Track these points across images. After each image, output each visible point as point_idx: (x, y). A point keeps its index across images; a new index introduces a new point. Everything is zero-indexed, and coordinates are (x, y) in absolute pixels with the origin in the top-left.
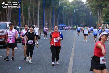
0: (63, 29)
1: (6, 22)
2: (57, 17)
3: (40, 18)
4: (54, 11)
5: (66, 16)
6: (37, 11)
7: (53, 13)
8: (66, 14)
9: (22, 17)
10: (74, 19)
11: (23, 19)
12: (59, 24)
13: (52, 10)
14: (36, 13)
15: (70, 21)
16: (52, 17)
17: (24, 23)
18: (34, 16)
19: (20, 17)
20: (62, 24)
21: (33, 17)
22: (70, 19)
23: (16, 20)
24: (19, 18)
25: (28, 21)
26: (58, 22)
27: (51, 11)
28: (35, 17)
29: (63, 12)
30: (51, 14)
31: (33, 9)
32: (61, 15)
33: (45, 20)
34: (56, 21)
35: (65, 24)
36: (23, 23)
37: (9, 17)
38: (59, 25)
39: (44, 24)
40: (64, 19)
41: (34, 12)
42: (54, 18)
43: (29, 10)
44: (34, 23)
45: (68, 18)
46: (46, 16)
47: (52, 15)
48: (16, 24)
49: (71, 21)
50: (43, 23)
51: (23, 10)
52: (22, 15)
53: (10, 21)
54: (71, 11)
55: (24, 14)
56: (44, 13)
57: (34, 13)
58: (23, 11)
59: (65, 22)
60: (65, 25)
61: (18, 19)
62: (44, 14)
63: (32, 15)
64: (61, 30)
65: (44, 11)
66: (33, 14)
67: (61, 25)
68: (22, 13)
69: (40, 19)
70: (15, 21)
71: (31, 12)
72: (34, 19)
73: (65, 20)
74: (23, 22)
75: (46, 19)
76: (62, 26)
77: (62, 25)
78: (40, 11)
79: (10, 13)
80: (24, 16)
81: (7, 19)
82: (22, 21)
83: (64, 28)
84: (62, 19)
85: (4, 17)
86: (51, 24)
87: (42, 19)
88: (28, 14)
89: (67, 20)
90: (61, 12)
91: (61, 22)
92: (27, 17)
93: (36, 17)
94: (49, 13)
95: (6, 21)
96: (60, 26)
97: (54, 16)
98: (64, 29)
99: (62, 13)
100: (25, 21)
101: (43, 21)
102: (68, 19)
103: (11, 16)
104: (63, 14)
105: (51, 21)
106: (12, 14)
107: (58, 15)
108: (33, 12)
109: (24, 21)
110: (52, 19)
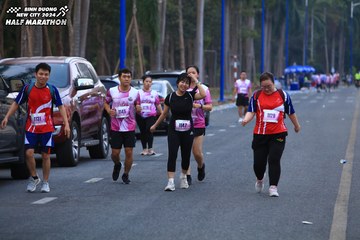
0: (302, 84)
1: (68, 60)
3: (209, 39)
4: (265, 11)
6: (196, 10)
7: (260, 18)
9: (132, 36)
11: (139, 44)
13: (255, 6)
14: (191, 20)
15: (334, 50)
16: (256, 33)
17: (141, 61)
18: (181, 30)
19: (126, 39)
21: (178, 35)
22: (334, 44)
23: (106, 47)
24: (121, 41)
25: (159, 54)
26: (280, 57)
27: (254, 10)
28: (184, 38)
30: (252, 23)
31: (177, 4)
32: (296, 28)
33: (227, 49)
34: (274, 52)
36: (137, 64)
37: (82, 37)
38: (287, 71)
40: (310, 43)
41: (184, 18)
43: (159, 8)
44: (183, 61)
46: (230, 30)
48: (109, 67)
49: (337, 50)
50: (222, 63)
51: (135, 6)
52: (134, 30)
53: (83, 52)
55: (140, 25)
57: (181, 22)
58: (135, 11)
59: (312, 54)
60: (313, 69)
61: (117, 45)
62: (222, 25)
63: (172, 28)
65: (223, 12)
66: (177, 26)
67: (294, 70)
68: (134, 20)
69: (205, 43)
70: (104, 54)
71: (171, 16)
72: (182, 47)
73: (312, 49)
74: (137, 57)
75: (231, 46)
76: (298, 72)
78: (205, 10)
79: (82, 23)
80: (140, 31)
81: (72, 45)
82: (131, 53)
83: (306, 79)
85: (57, 39)
86: (252, 62)
87: (215, 44)
88: (159, 26)
90: (297, 15)
92: (154, 37)
93: (191, 35)
95: (68, 55)
96: (291, 73)
98: (307, 85)
99: (297, 20)
100: (147, 52)
103: (88, 34)
104: (302, 21)
105: (252, 54)
108: (178, 18)
109: (140, 52)
110: (255, 42)
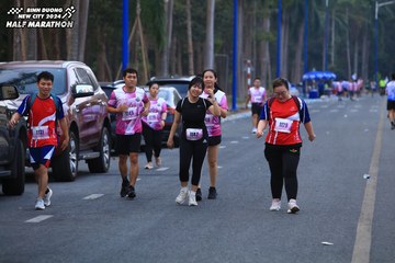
0: (322, 92)
1: (65, 65)
2: (294, 37)
3: (220, 42)
4: (281, 12)
5: (340, 32)
6: (206, 10)
7: (275, 19)
8: (337, 23)
10: (373, 48)
11: (143, 47)
12: (307, 70)
13: (270, 7)
14: (201, 21)
15: (356, 55)
16: (271, 36)
17: (146, 65)
18: (190, 33)
19: (129, 42)
20: (319, 70)
21: (187, 38)
22: (357, 49)
23: (107, 50)
24: (123, 44)
25: (166, 58)
26: (299, 61)
27: (269, 11)
28: (193, 40)
29: (323, 16)
30: (268, 24)
32: (315, 30)
33: (239, 52)
34: (291, 55)
35: (331, 71)
37: (80, 40)
38: (305, 77)
39: (238, 72)
40: (330, 47)
41: (193, 18)
42: (282, 42)
44: (192, 66)
45: (348, 43)
46: (244, 32)
47: (275, 27)
49: (360, 54)
50: (233, 68)
52: (138, 32)
53: (82, 56)
54: (363, 9)
55: (144, 26)
56: (235, 20)
57: (189, 23)
58: (138, 11)
59: (333, 59)
60: (334, 76)
61: (119, 49)
62: (235, 26)
63: (179, 30)
64: (313, 95)
65: (235, 13)
66: (185, 28)
67: (313, 76)
68: (138, 21)
69: (215, 46)
70: (104, 58)
71: (179, 17)
72: (191, 50)
73: (333, 54)
74: (141, 61)
75: (244, 50)
76: (317, 79)
77: (320, 76)
78: (216, 11)
79: (81, 24)
80: (144, 32)
81: (70, 48)
82: (135, 57)
83: (326, 87)
84: (321, 47)
85: (53, 42)
86: (266, 68)
87: (227, 47)
89: (341, 53)
90: (316, 16)
91: (314, 60)
92: (159, 39)
93: (200, 38)
94: (260, 21)
95: (65, 59)
96: (309, 80)
97: (284, 33)
98: (327, 93)
99: (317, 22)
100: (151, 55)
101: (234, 55)
102: (345, 46)
104: (322, 23)
105: (266, 58)
106: (91, 29)
107: (302, 30)
108: (186, 18)
109: (144, 56)
110: (270, 45)
